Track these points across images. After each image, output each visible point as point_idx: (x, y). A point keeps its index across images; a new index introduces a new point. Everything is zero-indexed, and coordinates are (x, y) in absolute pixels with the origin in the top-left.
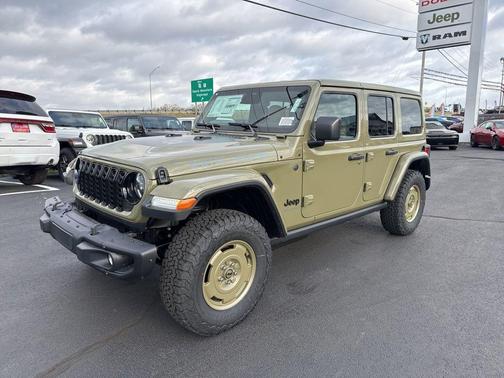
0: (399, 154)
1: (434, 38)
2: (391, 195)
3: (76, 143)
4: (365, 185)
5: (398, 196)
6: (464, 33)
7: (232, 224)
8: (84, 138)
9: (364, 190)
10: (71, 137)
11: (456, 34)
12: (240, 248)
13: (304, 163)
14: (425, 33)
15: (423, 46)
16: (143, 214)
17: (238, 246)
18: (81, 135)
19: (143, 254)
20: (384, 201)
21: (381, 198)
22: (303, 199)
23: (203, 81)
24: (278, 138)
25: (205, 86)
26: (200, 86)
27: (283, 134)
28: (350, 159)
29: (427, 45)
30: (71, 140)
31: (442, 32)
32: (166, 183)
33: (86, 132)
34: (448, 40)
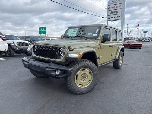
0: (118, 46)
1: (112, 18)
2: (117, 58)
3: (12, 45)
4: (112, 54)
5: (118, 58)
6: (119, 17)
7: (86, 63)
8: (15, 43)
9: (112, 56)
10: (10, 43)
11: (117, 17)
12: (87, 70)
13: (100, 47)
14: (109, 16)
15: (109, 20)
16: (65, 59)
17: (86, 69)
18: (14, 42)
19: (70, 70)
20: (115, 59)
21: (114, 58)
22: (100, 57)
23: (43, 28)
24: (93, 40)
25: (43, 29)
26: (42, 29)
27: (94, 39)
28: (109, 47)
29: (110, 20)
30: (10, 44)
31: (114, 16)
32: (72, 50)
33: (15, 41)
34: (115, 19)
